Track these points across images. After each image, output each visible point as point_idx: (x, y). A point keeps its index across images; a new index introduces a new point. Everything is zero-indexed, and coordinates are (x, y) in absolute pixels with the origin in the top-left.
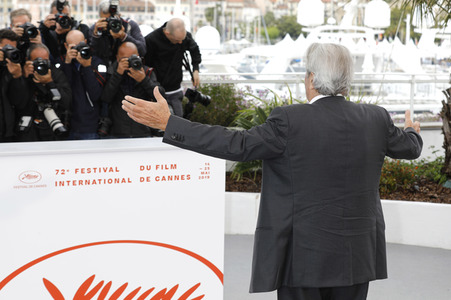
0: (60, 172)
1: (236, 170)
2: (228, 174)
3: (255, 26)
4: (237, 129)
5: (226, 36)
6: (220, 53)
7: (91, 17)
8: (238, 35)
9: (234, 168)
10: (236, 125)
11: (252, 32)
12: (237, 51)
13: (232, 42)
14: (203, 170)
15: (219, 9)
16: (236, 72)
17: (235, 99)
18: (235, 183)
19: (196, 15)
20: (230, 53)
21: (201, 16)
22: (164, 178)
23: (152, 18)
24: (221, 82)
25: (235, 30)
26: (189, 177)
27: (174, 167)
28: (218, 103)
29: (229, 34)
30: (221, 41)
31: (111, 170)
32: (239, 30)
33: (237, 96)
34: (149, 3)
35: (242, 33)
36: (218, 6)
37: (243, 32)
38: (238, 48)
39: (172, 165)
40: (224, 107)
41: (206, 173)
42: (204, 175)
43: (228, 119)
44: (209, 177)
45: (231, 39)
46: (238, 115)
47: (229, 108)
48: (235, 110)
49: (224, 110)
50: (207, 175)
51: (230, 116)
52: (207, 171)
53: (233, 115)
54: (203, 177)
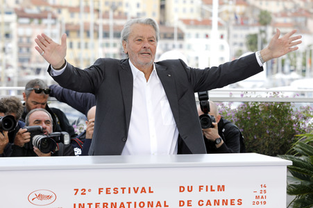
0: (80, 192)
3: (308, 57)
5: (272, 68)
7: (107, 45)
8: (287, 68)
11: (304, 64)
13: (279, 76)
14: (258, 194)
15: (263, 35)
19: (235, 44)
21: (241, 45)
22: (209, 203)
23: (181, 46)
25: (283, 61)
26: (240, 202)
27: (221, 188)
28: (271, 127)
29: (275, 66)
31: (143, 190)
34: (178, 29)
35: (291, 65)
36: (262, 32)
37: (293, 64)
39: (219, 186)
40: (278, 131)
41: (262, 197)
42: (260, 200)
43: (283, 146)
44: (265, 203)
45: (277, 72)
46: (295, 141)
47: (284, 133)
48: (292, 135)
49: (278, 135)
50: (263, 200)
51: (286, 143)
52: (263, 195)
53: (289, 141)
54: (258, 203)
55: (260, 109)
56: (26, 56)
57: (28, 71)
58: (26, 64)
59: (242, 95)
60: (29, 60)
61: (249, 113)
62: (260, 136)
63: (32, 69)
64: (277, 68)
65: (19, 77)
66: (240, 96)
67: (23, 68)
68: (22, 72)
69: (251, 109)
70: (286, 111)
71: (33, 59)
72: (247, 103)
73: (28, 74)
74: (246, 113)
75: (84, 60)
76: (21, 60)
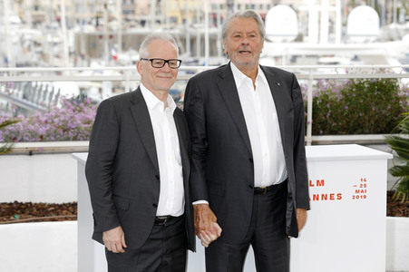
1: (399, 189)
2: (390, 194)
4: (402, 136)
5: (386, 18)
6: (379, 40)
8: (402, 18)
9: (397, 186)
10: (400, 132)
12: (400, 38)
13: (393, 26)
14: (358, 188)
16: (399, 64)
17: (398, 99)
18: (399, 205)
20: (392, 40)
24: (380, 76)
25: (398, 10)
26: (339, 196)
27: (321, 183)
28: (377, 104)
29: (389, 15)
30: (381, 24)
32: (403, 11)
33: (401, 94)
35: (406, 14)
38: (402, 33)
39: (318, 181)
40: (384, 108)
41: (362, 191)
42: (360, 194)
43: (389, 123)
44: (365, 197)
45: (392, 22)
46: (402, 119)
47: (390, 110)
48: (398, 112)
49: (384, 112)
50: (363, 194)
51: (392, 120)
52: (364, 189)
53: (396, 118)
54: (358, 197)
55: (366, 85)
56: (131, 8)
57: (133, 23)
58: (130, 17)
59: (347, 72)
60: (133, 12)
61: (354, 90)
62: (366, 113)
63: (136, 21)
64: (392, 17)
65: (124, 29)
66: (344, 73)
67: (128, 20)
68: (126, 24)
69: (357, 86)
70: (393, 87)
71: (138, 11)
72: (352, 79)
73: (132, 26)
74: (351, 90)
75: (190, 11)
76: (125, 12)
